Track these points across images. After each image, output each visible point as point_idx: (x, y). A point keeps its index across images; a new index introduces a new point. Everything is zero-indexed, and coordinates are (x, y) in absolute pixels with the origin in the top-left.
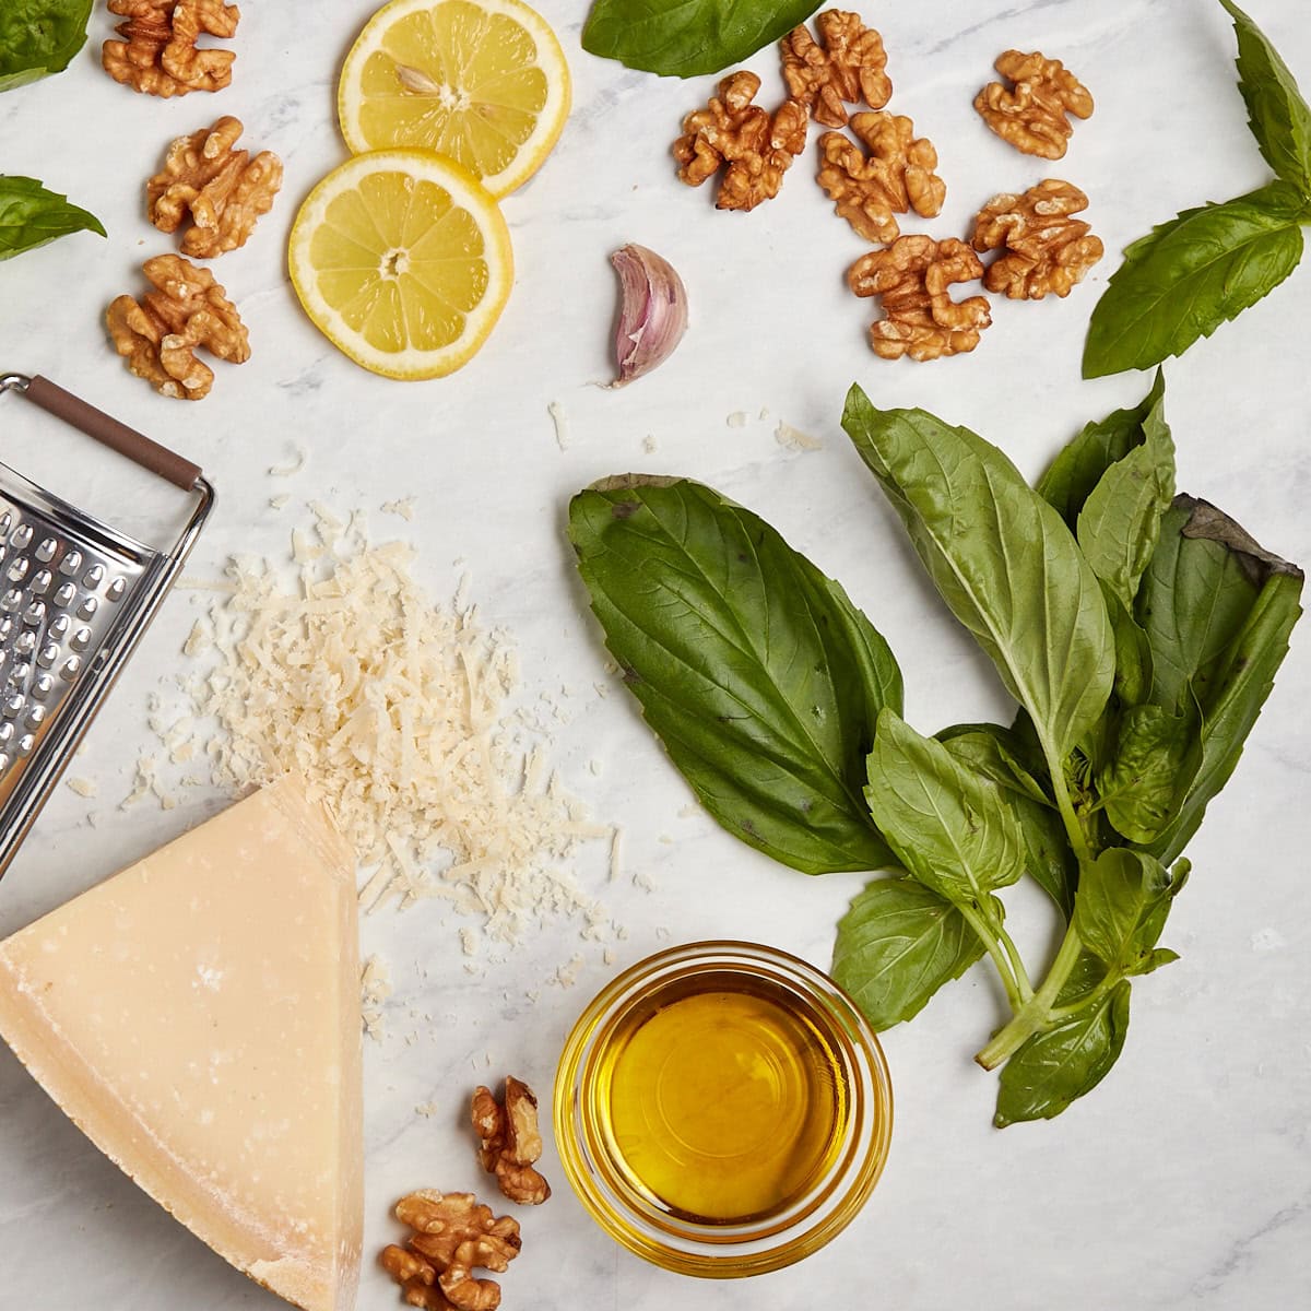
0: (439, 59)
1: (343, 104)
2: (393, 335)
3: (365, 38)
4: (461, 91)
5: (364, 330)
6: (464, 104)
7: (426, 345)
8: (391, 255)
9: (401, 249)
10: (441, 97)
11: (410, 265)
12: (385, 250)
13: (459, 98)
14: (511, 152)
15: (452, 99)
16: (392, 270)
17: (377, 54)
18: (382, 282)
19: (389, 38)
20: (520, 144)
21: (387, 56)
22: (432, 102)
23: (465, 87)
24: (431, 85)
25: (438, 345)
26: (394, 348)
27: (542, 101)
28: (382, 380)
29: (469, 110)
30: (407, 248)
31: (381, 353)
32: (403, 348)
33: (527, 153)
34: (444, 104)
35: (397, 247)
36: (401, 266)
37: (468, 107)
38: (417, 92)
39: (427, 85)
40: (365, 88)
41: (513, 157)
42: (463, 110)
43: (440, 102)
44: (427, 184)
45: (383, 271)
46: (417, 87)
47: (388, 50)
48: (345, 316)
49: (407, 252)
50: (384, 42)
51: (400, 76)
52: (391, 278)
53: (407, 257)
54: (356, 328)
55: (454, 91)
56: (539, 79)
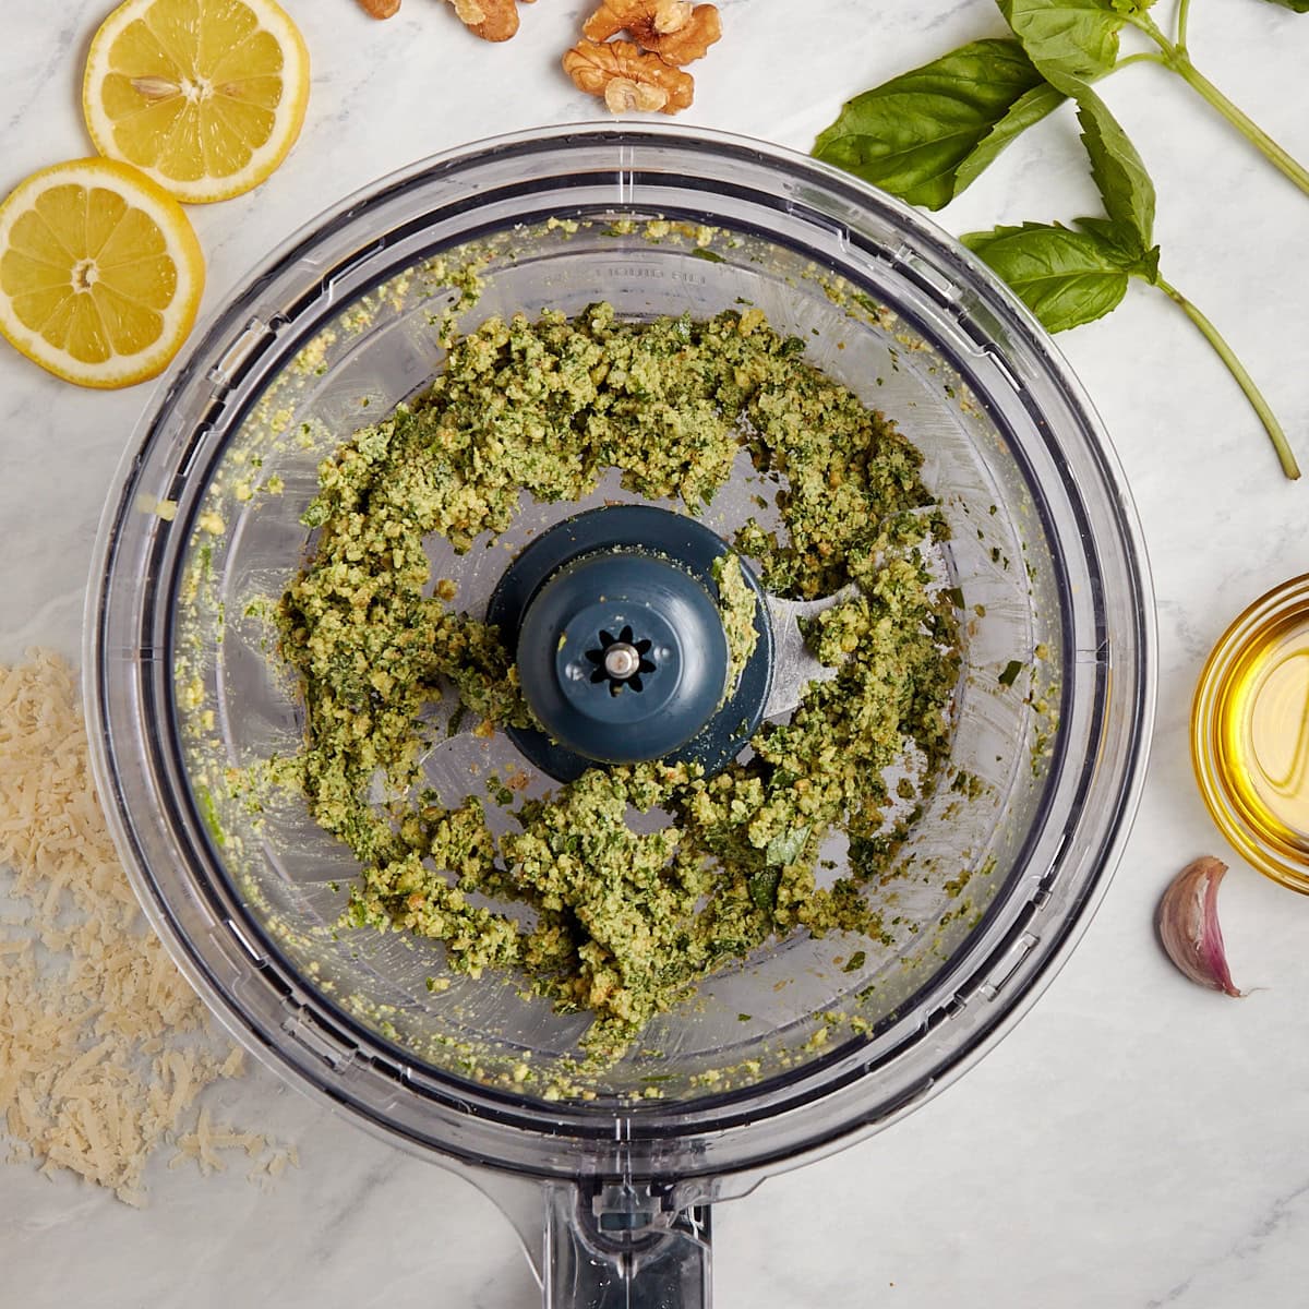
0: (166, 58)
1: (96, 136)
2: (95, 344)
3: (92, 67)
4: (200, 80)
5: (67, 345)
6: (208, 91)
7: (129, 349)
8: (79, 268)
9: (88, 260)
10: (184, 94)
11: (100, 274)
12: (72, 264)
13: (201, 88)
14: (269, 119)
15: (195, 91)
16: (84, 283)
17: (110, 76)
18: (76, 296)
19: (112, 60)
20: (275, 107)
21: (119, 75)
22: (179, 102)
23: (203, 76)
24: (170, 86)
25: (141, 348)
26: (99, 357)
27: (280, 60)
28: (93, 391)
29: (215, 96)
30: (93, 258)
31: (88, 365)
32: (108, 356)
33: (284, 114)
34: (189, 99)
35: (83, 259)
36: (92, 277)
37: (213, 92)
38: (160, 98)
39: (167, 87)
40: (110, 114)
41: (273, 122)
42: (209, 97)
43: (185, 98)
44: (99, 191)
45: (75, 285)
46: (159, 92)
47: (117, 70)
48: (47, 337)
49: (94, 262)
50: (112, 65)
51: (137, 89)
52: (85, 290)
53: (95, 267)
54: (58, 345)
55: (194, 83)
56: (269, 43)
